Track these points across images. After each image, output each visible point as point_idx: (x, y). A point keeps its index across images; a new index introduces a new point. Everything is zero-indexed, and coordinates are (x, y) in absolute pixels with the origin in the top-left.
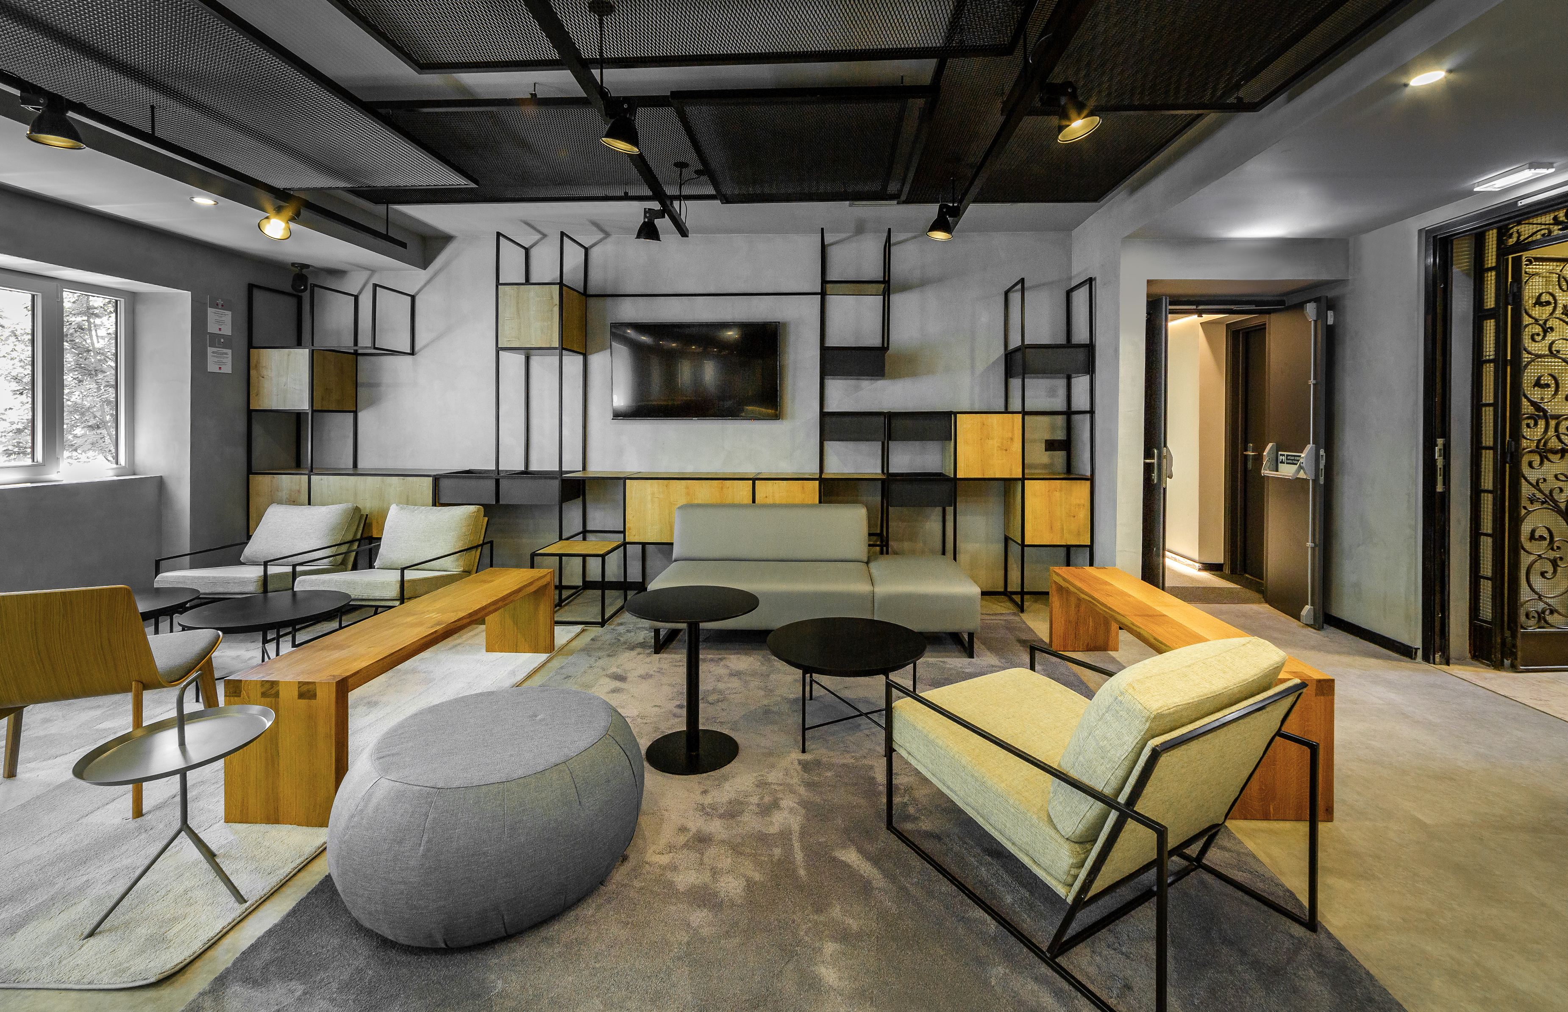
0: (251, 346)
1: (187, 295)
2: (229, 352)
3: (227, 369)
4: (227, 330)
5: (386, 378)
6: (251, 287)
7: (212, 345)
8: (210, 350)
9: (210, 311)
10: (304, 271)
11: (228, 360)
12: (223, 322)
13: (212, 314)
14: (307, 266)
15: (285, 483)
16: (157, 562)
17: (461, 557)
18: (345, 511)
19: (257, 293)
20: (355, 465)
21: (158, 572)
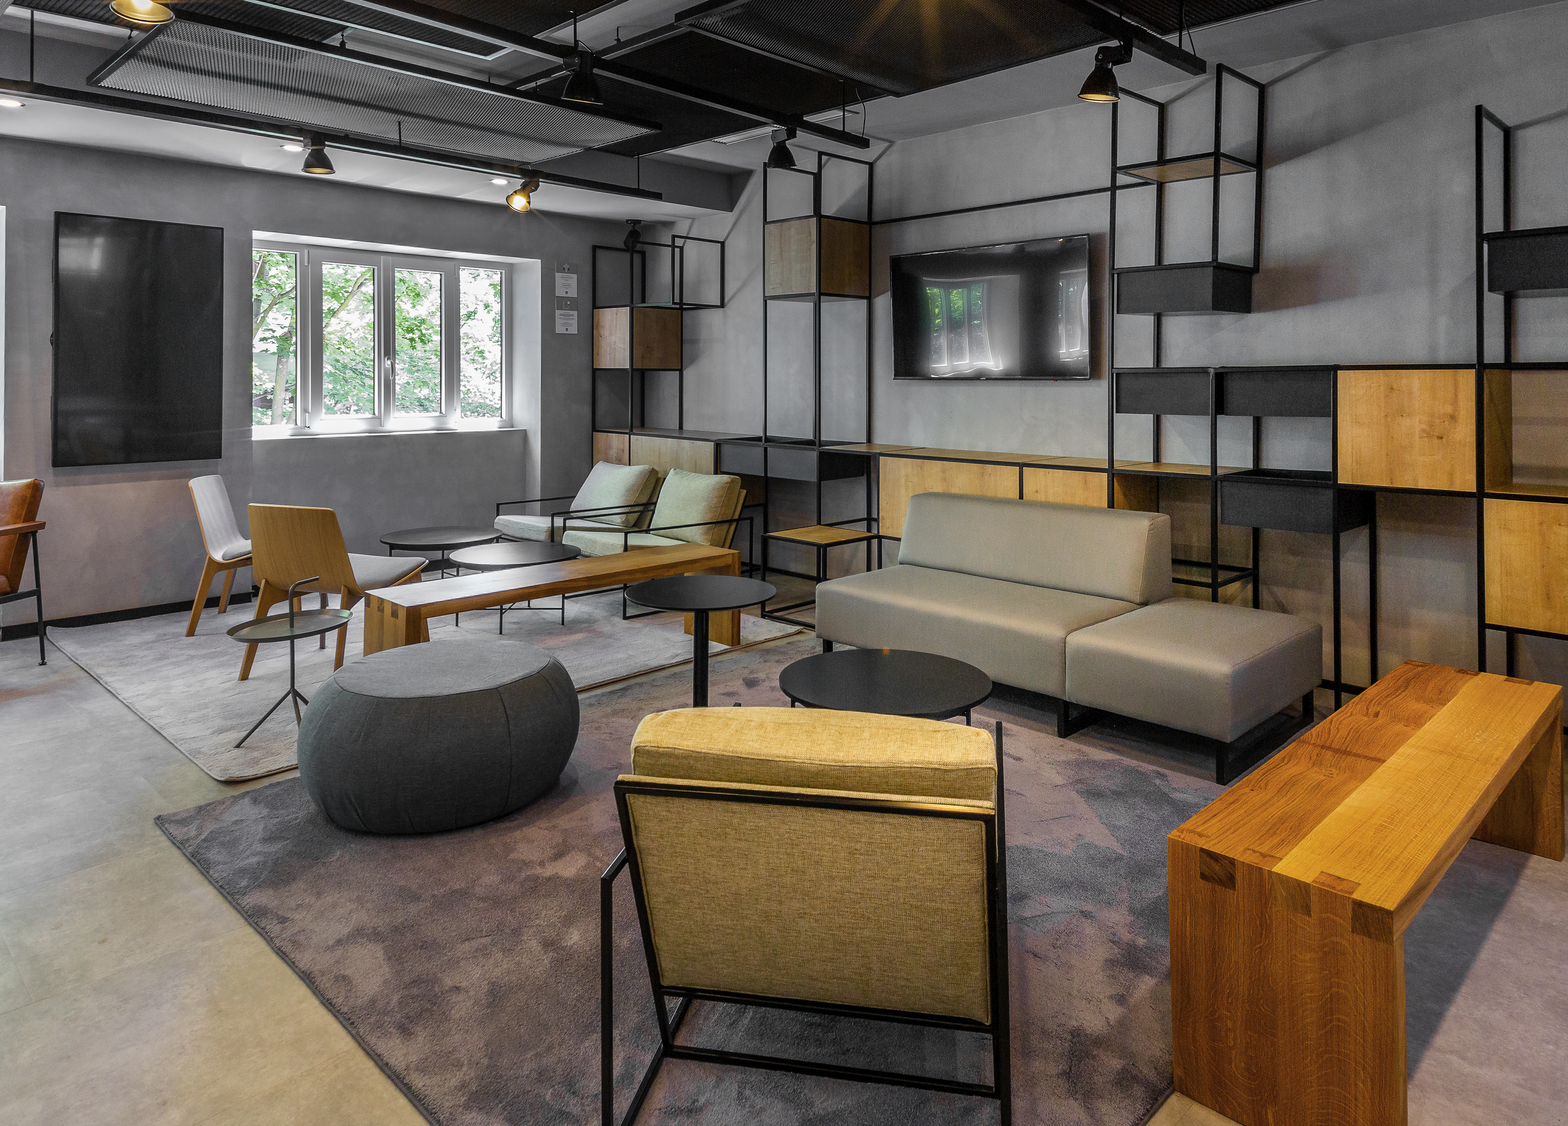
0: (595, 306)
1: (538, 262)
2: (575, 313)
3: (574, 330)
4: (573, 293)
5: (705, 334)
6: (595, 248)
7: (560, 308)
8: (558, 312)
9: (558, 275)
10: (637, 227)
11: (575, 322)
12: (569, 286)
13: (560, 278)
14: (639, 222)
15: (616, 441)
16: (498, 505)
17: (709, 529)
18: (641, 472)
19: (600, 253)
20: (681, 427)
21: (498, 515)
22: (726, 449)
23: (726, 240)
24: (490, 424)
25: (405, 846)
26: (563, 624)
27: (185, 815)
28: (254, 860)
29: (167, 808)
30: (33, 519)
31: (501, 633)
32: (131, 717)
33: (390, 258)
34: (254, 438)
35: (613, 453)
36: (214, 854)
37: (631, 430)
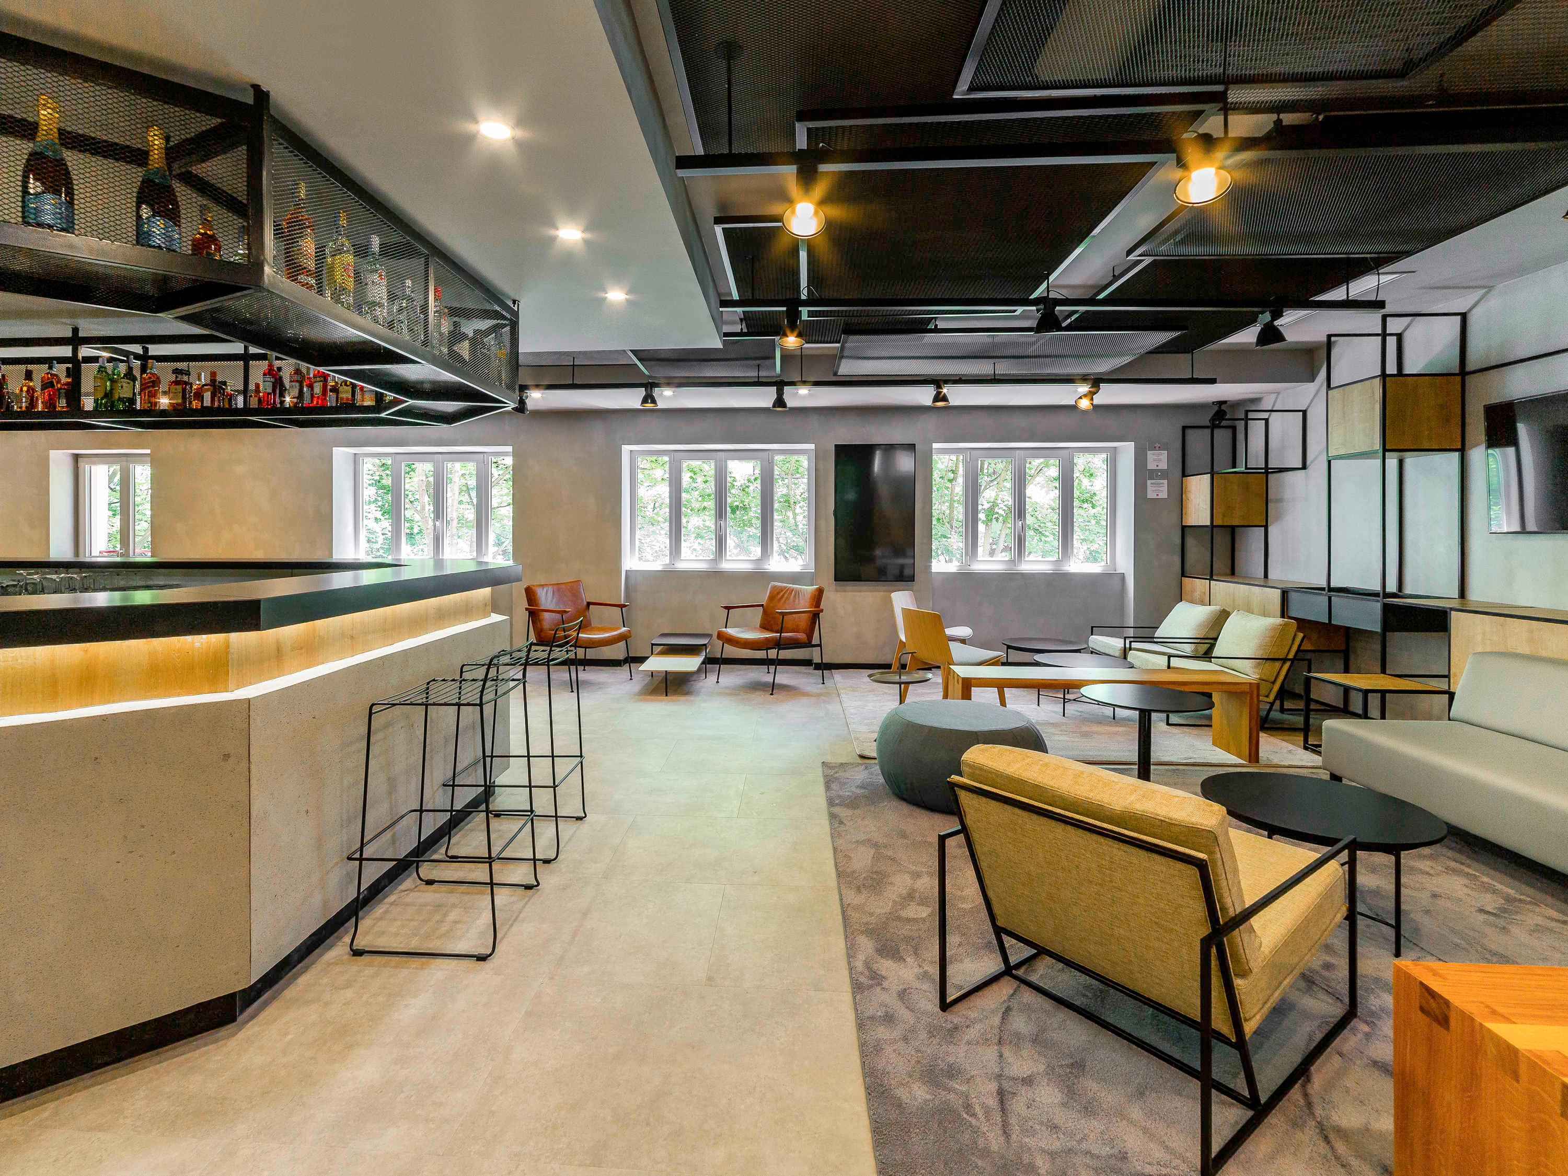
0: (1184, 475)
1: (1132, 444)
2: (1165, 482)
3: (1164, 495)
4: (1164, 465)
5: (1288, 494)
6: (1185, 428)
7: (1151, 478)
8: (1149, 482)
9: (1149, 453)
10: (1223, 407)
11: (1165, 489)
12: (1160, 460)
13: (1151, 455)
14: (1225, 402)
15: (1198, 585)
16: (1092, 627)
17: (1259, 664)
18: (1212, 612)
19: (1189, 432)
20: (1266, 576)
21: (1092, 634)
22: (1293, 596)
23: (1307, 408)
24: (1095, 568)
25: (918, 812)
26: (1114, 718)
27: (834, 765)
28: (847, 794)
29: (829, 759)
30: (819, 607)
31: (1064, 715)
32: (842, 716)
33: (1022, 452)
34: (933, 570)
35: (1197, 595)
36: (834, 786)
37: (1212, 575)
